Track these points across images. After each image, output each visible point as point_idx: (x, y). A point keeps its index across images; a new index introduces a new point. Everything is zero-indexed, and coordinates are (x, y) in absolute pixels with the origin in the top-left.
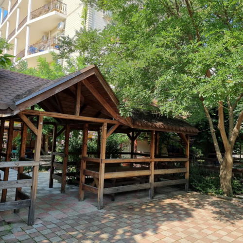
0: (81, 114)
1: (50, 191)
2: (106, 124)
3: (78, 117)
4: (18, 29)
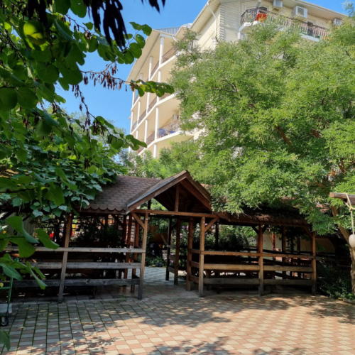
1: (165, 283)
3: (176, 213)
4: (149, 110)
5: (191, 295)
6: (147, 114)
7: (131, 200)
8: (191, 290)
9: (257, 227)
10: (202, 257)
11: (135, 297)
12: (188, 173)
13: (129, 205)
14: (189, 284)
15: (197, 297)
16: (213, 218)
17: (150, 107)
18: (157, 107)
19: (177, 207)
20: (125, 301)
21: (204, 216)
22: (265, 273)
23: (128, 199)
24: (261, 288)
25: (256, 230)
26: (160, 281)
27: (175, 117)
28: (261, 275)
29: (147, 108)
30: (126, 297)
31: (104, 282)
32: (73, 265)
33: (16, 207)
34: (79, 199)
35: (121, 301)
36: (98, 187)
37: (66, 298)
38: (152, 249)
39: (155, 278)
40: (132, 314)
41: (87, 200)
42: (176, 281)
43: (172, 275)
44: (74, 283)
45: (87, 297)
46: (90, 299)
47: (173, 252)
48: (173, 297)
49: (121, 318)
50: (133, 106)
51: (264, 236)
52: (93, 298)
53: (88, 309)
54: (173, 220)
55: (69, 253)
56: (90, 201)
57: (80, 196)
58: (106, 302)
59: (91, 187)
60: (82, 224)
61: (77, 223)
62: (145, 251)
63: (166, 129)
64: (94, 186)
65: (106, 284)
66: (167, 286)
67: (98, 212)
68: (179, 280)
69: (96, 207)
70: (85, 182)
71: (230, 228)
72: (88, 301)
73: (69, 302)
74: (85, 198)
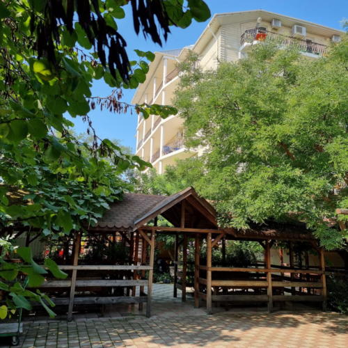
0: (186, 227)
1: (173, 300)
2: (210, 234)
3: (183, 229)
4: (154, 128)
5: (199, 312)
6: (153, 132)
7: (138, 217)
8: (200, 307)
9: (264, 242)
10: (209, 274)
11: (144, 315)
12: (193, 189)
13: (136, 223)
14: (197, 302)
15: (205, 314)
16: (219, 234)
17: (155, 126)
18: (162, 125)
19: (183, 223)
20: (133, 319)
21: (210, 232)
22: (274, 289)
23: (134, 216)
24: (270, 305)
25: (262, 245)
26: (168, 298)
27: (180, 135)
28: (270, 291)
29: (152, 126)
30: (133, 315)
31: (113, 300)
32: (81, 283)
33: (26, 226)
34: (87, 217)
35: (129, 319)
36: (106, 205)
37: (75, 316)
38: (160, 265)
39: (163, 295)
40: (140, 333)
41: (95, 217)
42: (184, 298)
43: (179, 292)
44: (84, 301)
45: (96, 316)
46: (99, 317)
47: (180, 268)
48: (182, 314)
49: (130, 336)
50: (139, 125)
51: (272, 251)
52: (102, 316)
53: (97, 327)
54: (180, 236)
55: (79, 271)
56: (98, 219)
57: (88, 214)
58: (114, 320)
59: (99, 206)
60: (90, 241)
61: (86, 241)
62: (152, 268)
63: (171, 146)
64: (102, 204)
65: (115, 301)
66: (175, 303)
67: (106, 229)
68: (187, 297)
69: (103, 225)
70: (93, 201)
71: (237, 243)
72: (97, 319)
73: (78, 320)
74: (93, 216)
